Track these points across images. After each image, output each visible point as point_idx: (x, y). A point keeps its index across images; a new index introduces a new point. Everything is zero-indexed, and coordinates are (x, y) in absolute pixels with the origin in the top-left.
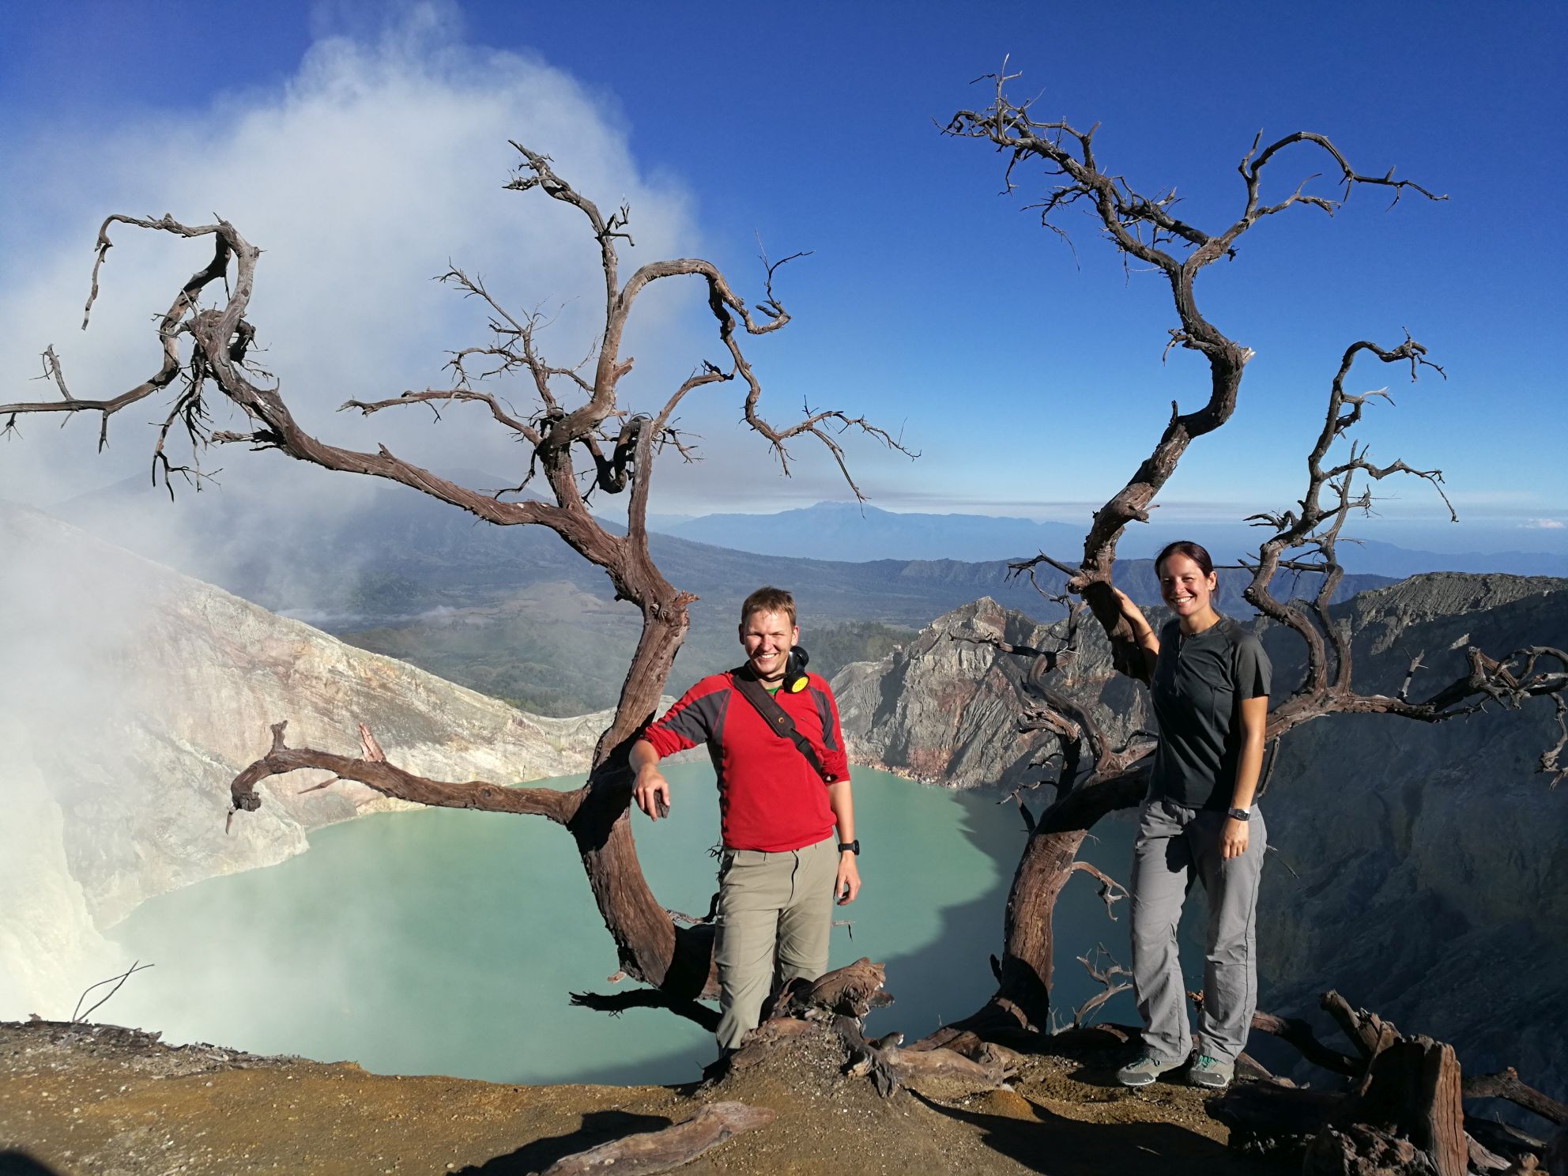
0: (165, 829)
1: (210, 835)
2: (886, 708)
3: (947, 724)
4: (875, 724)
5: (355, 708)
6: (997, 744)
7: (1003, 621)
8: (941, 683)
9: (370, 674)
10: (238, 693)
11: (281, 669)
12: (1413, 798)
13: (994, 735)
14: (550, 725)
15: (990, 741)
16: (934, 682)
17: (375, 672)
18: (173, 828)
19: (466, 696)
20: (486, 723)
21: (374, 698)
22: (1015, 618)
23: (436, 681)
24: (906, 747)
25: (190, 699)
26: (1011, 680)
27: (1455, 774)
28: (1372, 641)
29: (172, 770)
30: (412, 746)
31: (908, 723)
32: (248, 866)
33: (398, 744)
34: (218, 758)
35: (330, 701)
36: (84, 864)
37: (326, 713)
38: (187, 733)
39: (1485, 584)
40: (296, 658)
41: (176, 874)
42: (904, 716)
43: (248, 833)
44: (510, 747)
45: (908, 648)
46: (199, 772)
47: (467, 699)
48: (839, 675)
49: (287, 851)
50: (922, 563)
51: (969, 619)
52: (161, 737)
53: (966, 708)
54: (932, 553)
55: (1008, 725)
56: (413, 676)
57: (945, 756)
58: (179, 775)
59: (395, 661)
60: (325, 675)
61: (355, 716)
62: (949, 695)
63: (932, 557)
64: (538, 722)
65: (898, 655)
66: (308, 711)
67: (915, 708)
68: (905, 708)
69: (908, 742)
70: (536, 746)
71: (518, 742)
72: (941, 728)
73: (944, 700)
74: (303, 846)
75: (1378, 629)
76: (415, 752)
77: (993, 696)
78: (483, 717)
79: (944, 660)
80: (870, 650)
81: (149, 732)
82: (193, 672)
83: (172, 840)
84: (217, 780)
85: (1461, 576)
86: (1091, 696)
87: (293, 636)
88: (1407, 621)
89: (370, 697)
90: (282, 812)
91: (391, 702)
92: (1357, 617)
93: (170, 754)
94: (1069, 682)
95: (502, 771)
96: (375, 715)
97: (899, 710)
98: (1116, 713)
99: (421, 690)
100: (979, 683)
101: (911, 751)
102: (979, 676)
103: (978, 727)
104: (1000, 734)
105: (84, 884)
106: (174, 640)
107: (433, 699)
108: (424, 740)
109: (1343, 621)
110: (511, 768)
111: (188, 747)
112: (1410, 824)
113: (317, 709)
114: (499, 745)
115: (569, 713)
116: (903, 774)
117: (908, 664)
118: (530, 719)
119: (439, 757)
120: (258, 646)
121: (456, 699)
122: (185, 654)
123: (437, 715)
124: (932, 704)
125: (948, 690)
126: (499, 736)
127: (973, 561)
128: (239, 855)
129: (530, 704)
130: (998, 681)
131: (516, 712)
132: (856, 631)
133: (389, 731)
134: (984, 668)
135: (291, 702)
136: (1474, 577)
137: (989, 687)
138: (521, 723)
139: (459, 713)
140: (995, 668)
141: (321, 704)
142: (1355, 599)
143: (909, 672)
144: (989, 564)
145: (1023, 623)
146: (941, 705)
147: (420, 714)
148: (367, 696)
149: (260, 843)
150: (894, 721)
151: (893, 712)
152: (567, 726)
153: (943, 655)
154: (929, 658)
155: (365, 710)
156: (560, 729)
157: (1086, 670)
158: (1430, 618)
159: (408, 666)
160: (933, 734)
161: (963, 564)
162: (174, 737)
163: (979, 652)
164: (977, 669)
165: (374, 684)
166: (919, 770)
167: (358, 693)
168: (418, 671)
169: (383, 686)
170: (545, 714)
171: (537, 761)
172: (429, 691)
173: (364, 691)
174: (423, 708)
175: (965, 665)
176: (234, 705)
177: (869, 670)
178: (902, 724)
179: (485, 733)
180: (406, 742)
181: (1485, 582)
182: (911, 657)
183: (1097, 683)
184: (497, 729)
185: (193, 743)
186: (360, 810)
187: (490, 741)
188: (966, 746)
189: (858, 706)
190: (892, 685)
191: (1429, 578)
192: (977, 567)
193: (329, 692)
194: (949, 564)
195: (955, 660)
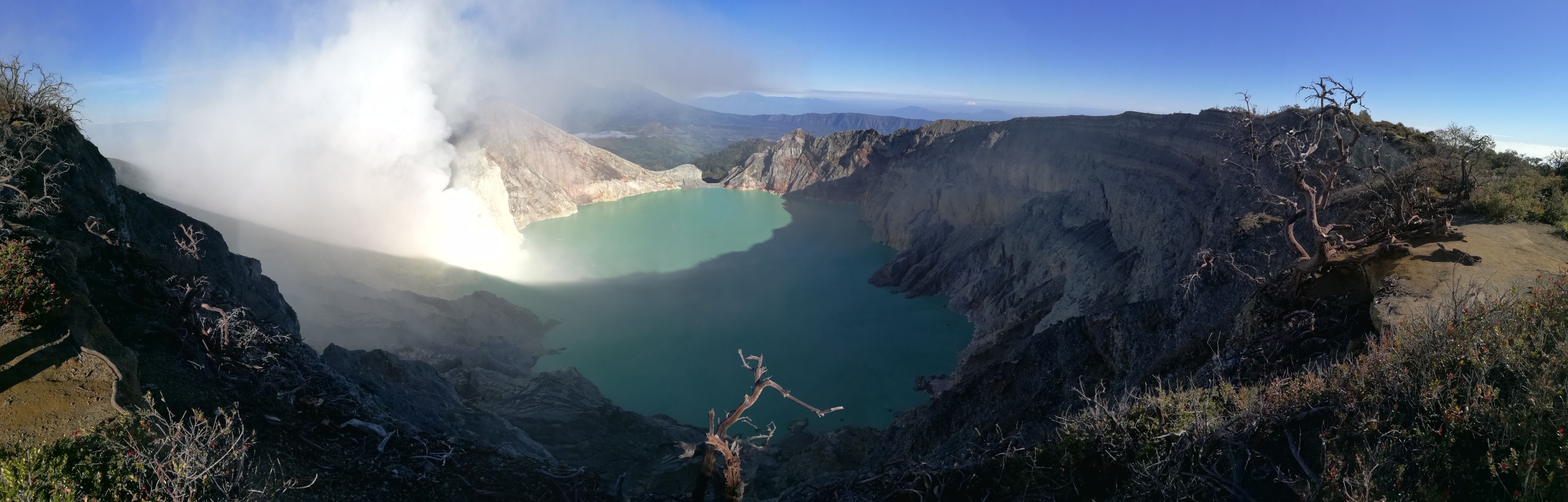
0: (536, 202)
1: (548, 206)
2: (765, 171)
3: (787, 174)
4: (762, 175)
5: (592, 167)
6: (804, 181)
7: (804, 137)
8: (785, 160)
9: (597, 155)
10: (556, 160)
11: (569, 153)
12: (939, 193)
13: (803, 178)
14: (654, 174)
15: (801, 180)
16: (782, 160)
17: (599, 154)
18: (538, 202)
19: (627, 163)
20: (634, 173)
21: (598, 163)
22: (808, 135)
23: (619, 158)
24: (773, 183)
25: (542, 162)
26: (808, 158)
27: (950, 184)
28: (925, 142)
29: (537, 184)
30: (610, 180)
31: (774, 175)
32: (559, 216)
33: (606, 179)
34: (550, 181)
35: (584, 164)
36: (514, 210)
37: (583, 168)
38: (542, 173)
39: (957, 123)
40: (574, 149)
41: (539, 216)
42: (772, 172)
43: (560, 206)
44: (641, 181)
45: (773, 148)
46: (545, 186)
47: (627, 164)
48: (750, 158)
49: (571, 213)
50: (775, 115)
51: (794, 137)
52: (534, 173)
53: (793, 169)
54: (779, 112)
55: (807, 174)
56: (611, 156)
57: (786, 186)
58: (539, 186)
59: (605, 150)
60: (583, 155)
61: (592, 169)
62: (788, 164)
63: (779, 113)
64: (650, 173)
65: (770, 151)
66: (578, 167)
67: (776, 169)
68: (773, 169)
69: (774, 181)
70: (649, 181)
71: (644, 180)
72: (785, 176)
73: (786, 166)
74: (576, 211)
75: (927, 138)
76: (611, 182)
77: (802, 164)
78: (633, 170)
79: (786, 152)
80: (759, 148)
81: (532, 172)
82: (543, 152)
83: (538, 206)
84: (550, 188)
85: (950, 121)
86: (836, 163)
87: (573, 141)
88: (935, 135)
89: (597, 163)
90: (570, 200)
91: (603, 165)
92: (921, 134)
93: (537, 179)
94: (828, 158)
95: (638, 189)
96: (598, 169)
97: (771, 170)
98: (844, 168)
99: (613, 161)
100: (798, 160)
101: (775, 185)
102: (798, 157)
103: (797, 175)
104: (805, 177)
105: (514, 215)
106: (538, 141)
107: (617, 164)
108: (614, 178)
109: (917, 136)
110: (641, 188)
111: (542, 177)
112: (938, 200)
113: (580, 167)
114: (637, 181)
115: (660, 170)
116: (772, 192)
117: (773, 153)
118: (648, 172)
119: (618, 184)
120: (563, 144)
121: (624, 164)
122: (541, 146)
123: (618, 170)
124: (782, 168)
125: (787, 163)
126: (637, 177)
127: (793, 115)
128: (557, 212)
129: (646, 166)
130: (804, 159)
131: (643, 169)
132: (754, 141)
133: (603, 175)
134: (799, 154)
135: (572, 164)
136: (954, 121)
137: (801, 162)
138: (644, 173)
139: (625, 169)
140: (803, 154)
141: (582, 165)
142: (920, 128)
143: (774, 156)
144: (798, 116)
145: (811, 137)
146: (785, 168)
147: (613, 169)
148: (596, 162)
149: (563, 209)
150: (769, 174)
151: (769, 171)
152: (659, 174)
153: (785, 150)
154: (780, 151)
155: (595, 168)
156: (657, 175)
157: (834, 153)
158: (942, 134)
159: (609, 152)
160: (782, 178)
161: (789, 116)
162: (538, 174)
163: (797, 148)
164: (797, 155)
165: (598, 159)
166: (777, 191)
167: (593, 162)
168: (612, 154)
169: (601, 159)
170: (651, 170)
171: (649, 186)
172: (616, 161)
173: (595, 161)
174: (614, 167)
175: (793, 153)
176: (555, 164)
177: (760, 156)
178: (772, 175)
179: (633, 176)
180: (608, 179)
181: (957, 122)
182: (774, 151)
183: (838, 158)
184: (637, 175)
185: (543, 176)
186: (594, 201)
187: (634, 179)
188: (793, 182)
189: (757, 169)
190: (768, 161)
191: (941, 121)
192: (794, 117)
193: (584, 161)
194: (784, 116)
195: (789, 151)
